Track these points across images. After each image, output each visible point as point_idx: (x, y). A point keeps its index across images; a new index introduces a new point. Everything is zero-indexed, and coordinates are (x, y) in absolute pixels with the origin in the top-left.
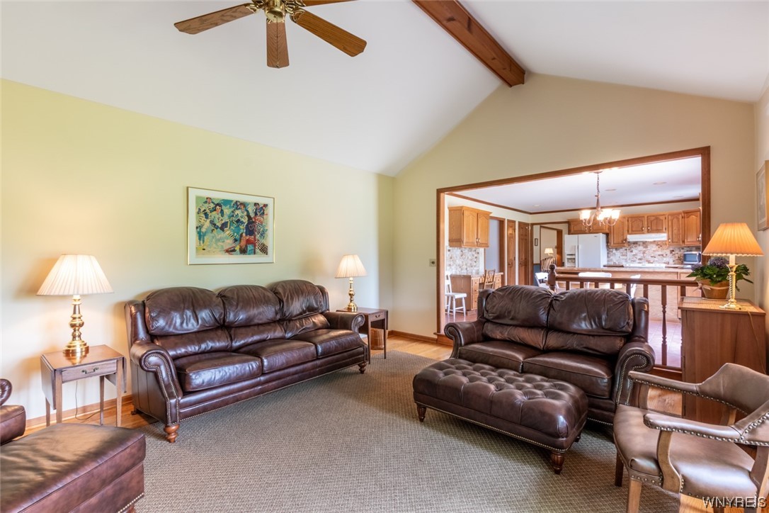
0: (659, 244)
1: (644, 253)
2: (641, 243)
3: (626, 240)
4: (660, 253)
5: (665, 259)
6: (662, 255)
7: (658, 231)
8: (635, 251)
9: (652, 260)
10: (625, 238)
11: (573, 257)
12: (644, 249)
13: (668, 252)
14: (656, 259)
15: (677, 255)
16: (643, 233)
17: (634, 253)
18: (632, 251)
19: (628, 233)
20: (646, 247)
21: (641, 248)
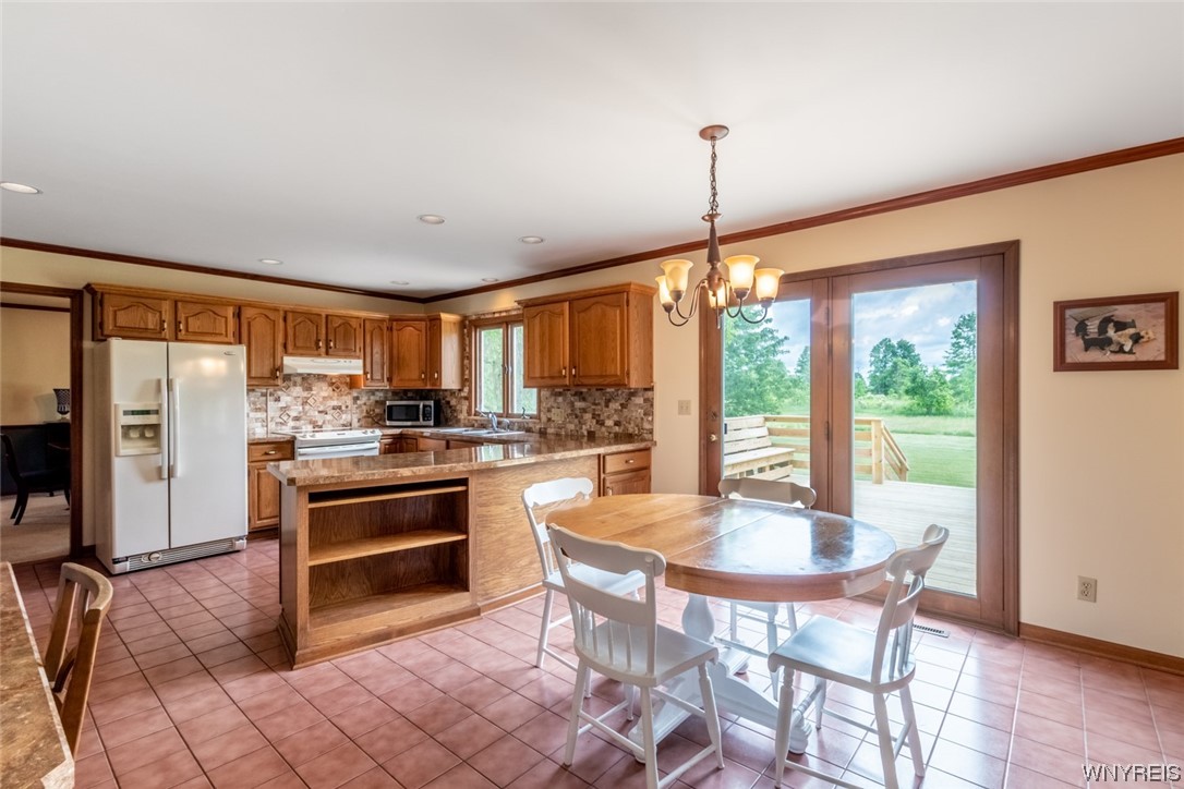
0: (335, 384)
1: (305, 403)
2: (299, 379)
3: (280, 368)
4: (335, 403)
5: (344, 416)
6: (340, 408)
7: (347, 353)
8: (285, 399)
9: (320, 419)
10: (278, 363)
11: (152, 419)
12: (305, 394)
13: (348, 400)
14: (328, 417)
15: (364, 408)
16: (319, 355)
17: (282, 404)
18: (278, 400)
19: (286, 351)
20: (309, 389)
21: (297, 391)
